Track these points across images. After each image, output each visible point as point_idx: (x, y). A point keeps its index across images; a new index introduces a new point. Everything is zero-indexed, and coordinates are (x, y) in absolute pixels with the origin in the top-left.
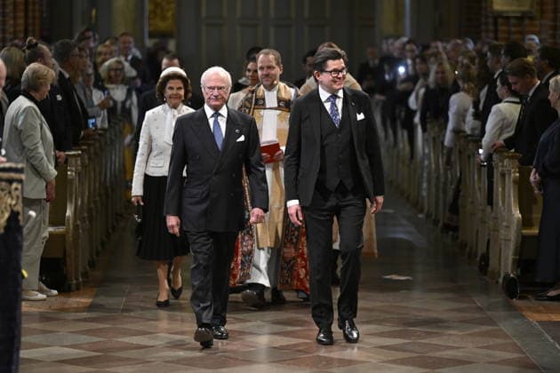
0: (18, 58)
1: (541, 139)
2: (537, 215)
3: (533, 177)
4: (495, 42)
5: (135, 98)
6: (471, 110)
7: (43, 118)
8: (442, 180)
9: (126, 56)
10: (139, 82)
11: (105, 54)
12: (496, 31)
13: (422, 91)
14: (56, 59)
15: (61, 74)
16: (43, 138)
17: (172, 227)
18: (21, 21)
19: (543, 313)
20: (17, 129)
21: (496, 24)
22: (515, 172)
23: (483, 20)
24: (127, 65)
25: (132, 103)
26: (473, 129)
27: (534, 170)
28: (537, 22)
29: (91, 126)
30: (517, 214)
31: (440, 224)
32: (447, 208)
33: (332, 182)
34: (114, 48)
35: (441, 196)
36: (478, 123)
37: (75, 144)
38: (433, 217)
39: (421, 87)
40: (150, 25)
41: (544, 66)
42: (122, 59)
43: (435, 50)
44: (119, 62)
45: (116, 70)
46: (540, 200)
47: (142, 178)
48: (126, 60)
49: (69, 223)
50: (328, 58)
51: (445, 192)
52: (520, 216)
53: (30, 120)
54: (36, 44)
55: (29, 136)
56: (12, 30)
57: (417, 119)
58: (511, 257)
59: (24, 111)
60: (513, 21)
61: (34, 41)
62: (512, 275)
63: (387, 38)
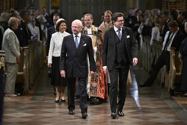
0: (8, 16)
1: (182, 43)
2: (181, 68)
3: (180, 55)
4: (167, 11)
5: (46, 29)
6: (159, 33)
7: (16, 36)
8: (149, 56)
9: (44, 15)
10: (48, 24)
11: (37, 14)
12: (167, 7)
13: (142, 27)
14: (20, 16)
15: (22, 21)
16: (16, 42)
17: (63, 74)
18: (8, 3)
19: (183, 101)
20: (7, 40)
21: (167, 4)
22: (173, 54)
23: (163, 3)
24: (44, 18)
25: (45, 31)
26: (160, 39)
27: (180, 53)
28: (181, 4)
29: (32, 38)
30: (174, 68)
31: (149, 71)
32: (151, 66)
33: (119, 60)
34: (40, 12)
35: (149, 61)
36: (161, 38)
37: (27, 44)
38: (146, 69)
39: (142, 25)
40: (51, 5)
41: (183, 18)
42: (43, 16)
43: (147, 13)
44: (42, 17)
45: (41, 20)
46: (182, 63)
47: (51, 57)
48: (44, 16)
49: (24, 71)
50: (118, 16)
51: (150, 61)
52: (175, 68)
53: (11, 37)
54: (14, 11)
55: (11, 42)
56: (5, 6)
57: (141, 36)
58: (172, 82)
59: (9, 34)
60: (173, 3)
61: (13, 10)
62: (172, 89)
63: (131, 9)
